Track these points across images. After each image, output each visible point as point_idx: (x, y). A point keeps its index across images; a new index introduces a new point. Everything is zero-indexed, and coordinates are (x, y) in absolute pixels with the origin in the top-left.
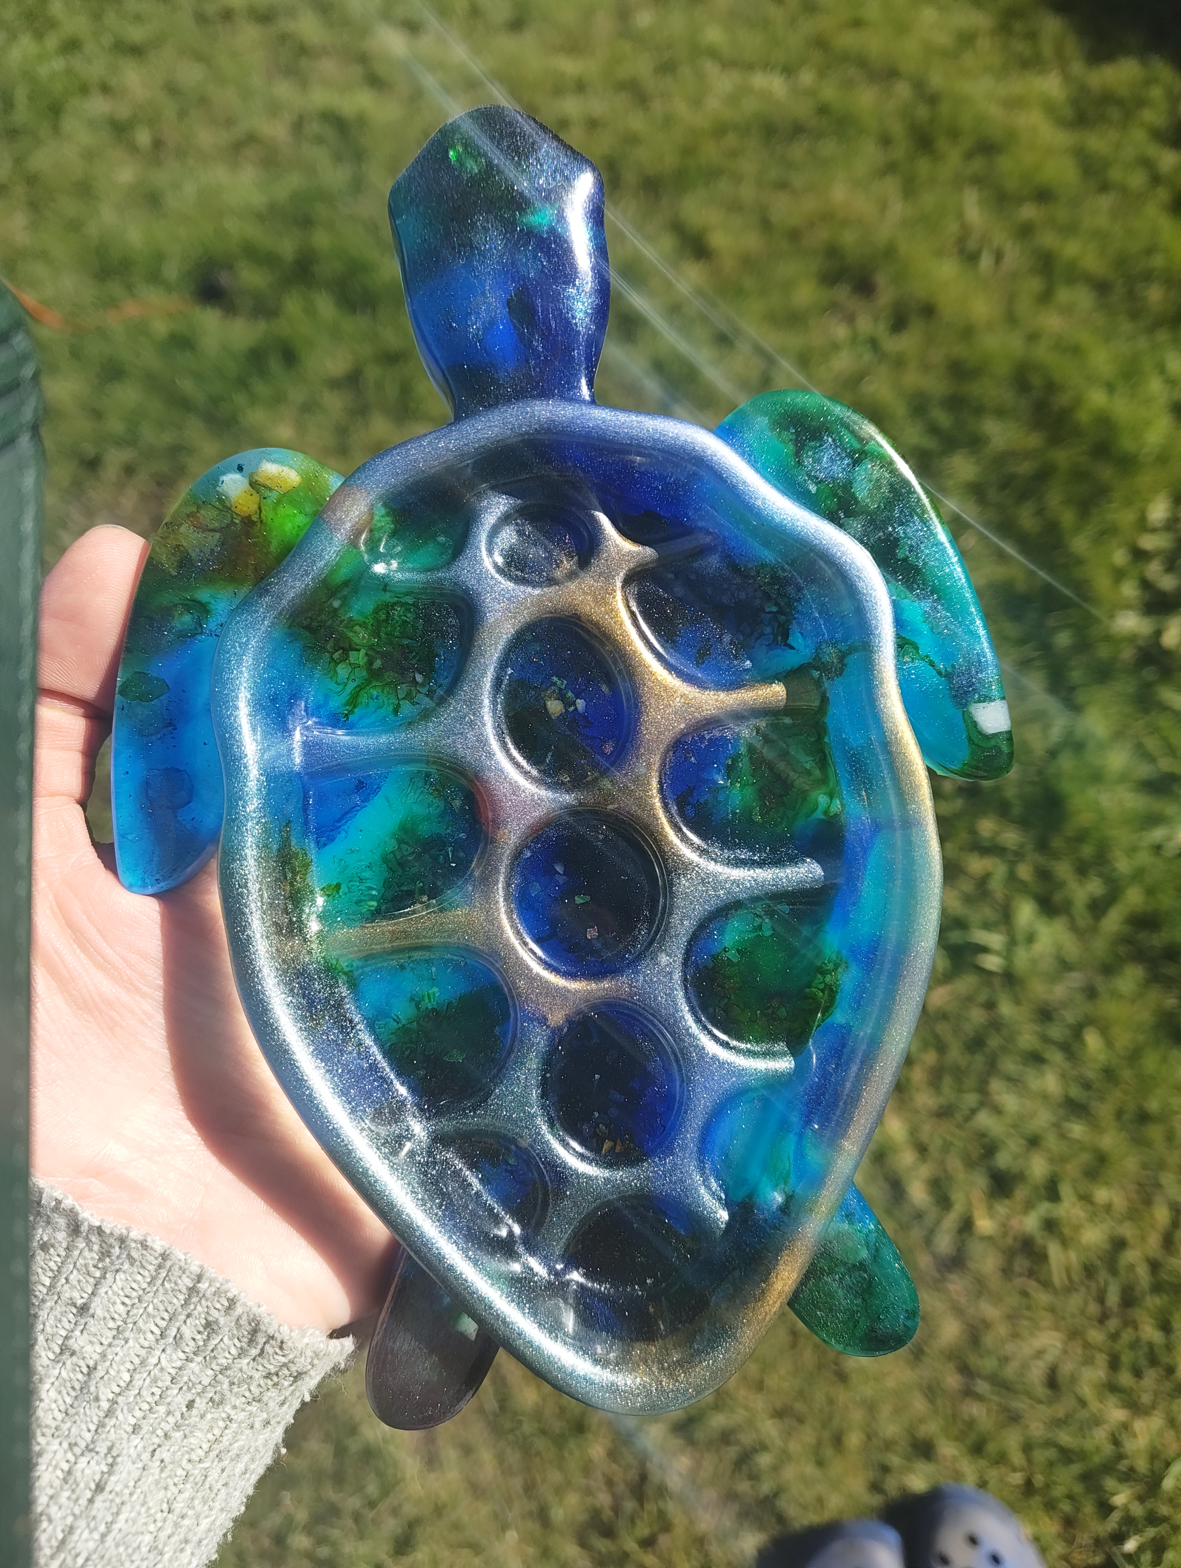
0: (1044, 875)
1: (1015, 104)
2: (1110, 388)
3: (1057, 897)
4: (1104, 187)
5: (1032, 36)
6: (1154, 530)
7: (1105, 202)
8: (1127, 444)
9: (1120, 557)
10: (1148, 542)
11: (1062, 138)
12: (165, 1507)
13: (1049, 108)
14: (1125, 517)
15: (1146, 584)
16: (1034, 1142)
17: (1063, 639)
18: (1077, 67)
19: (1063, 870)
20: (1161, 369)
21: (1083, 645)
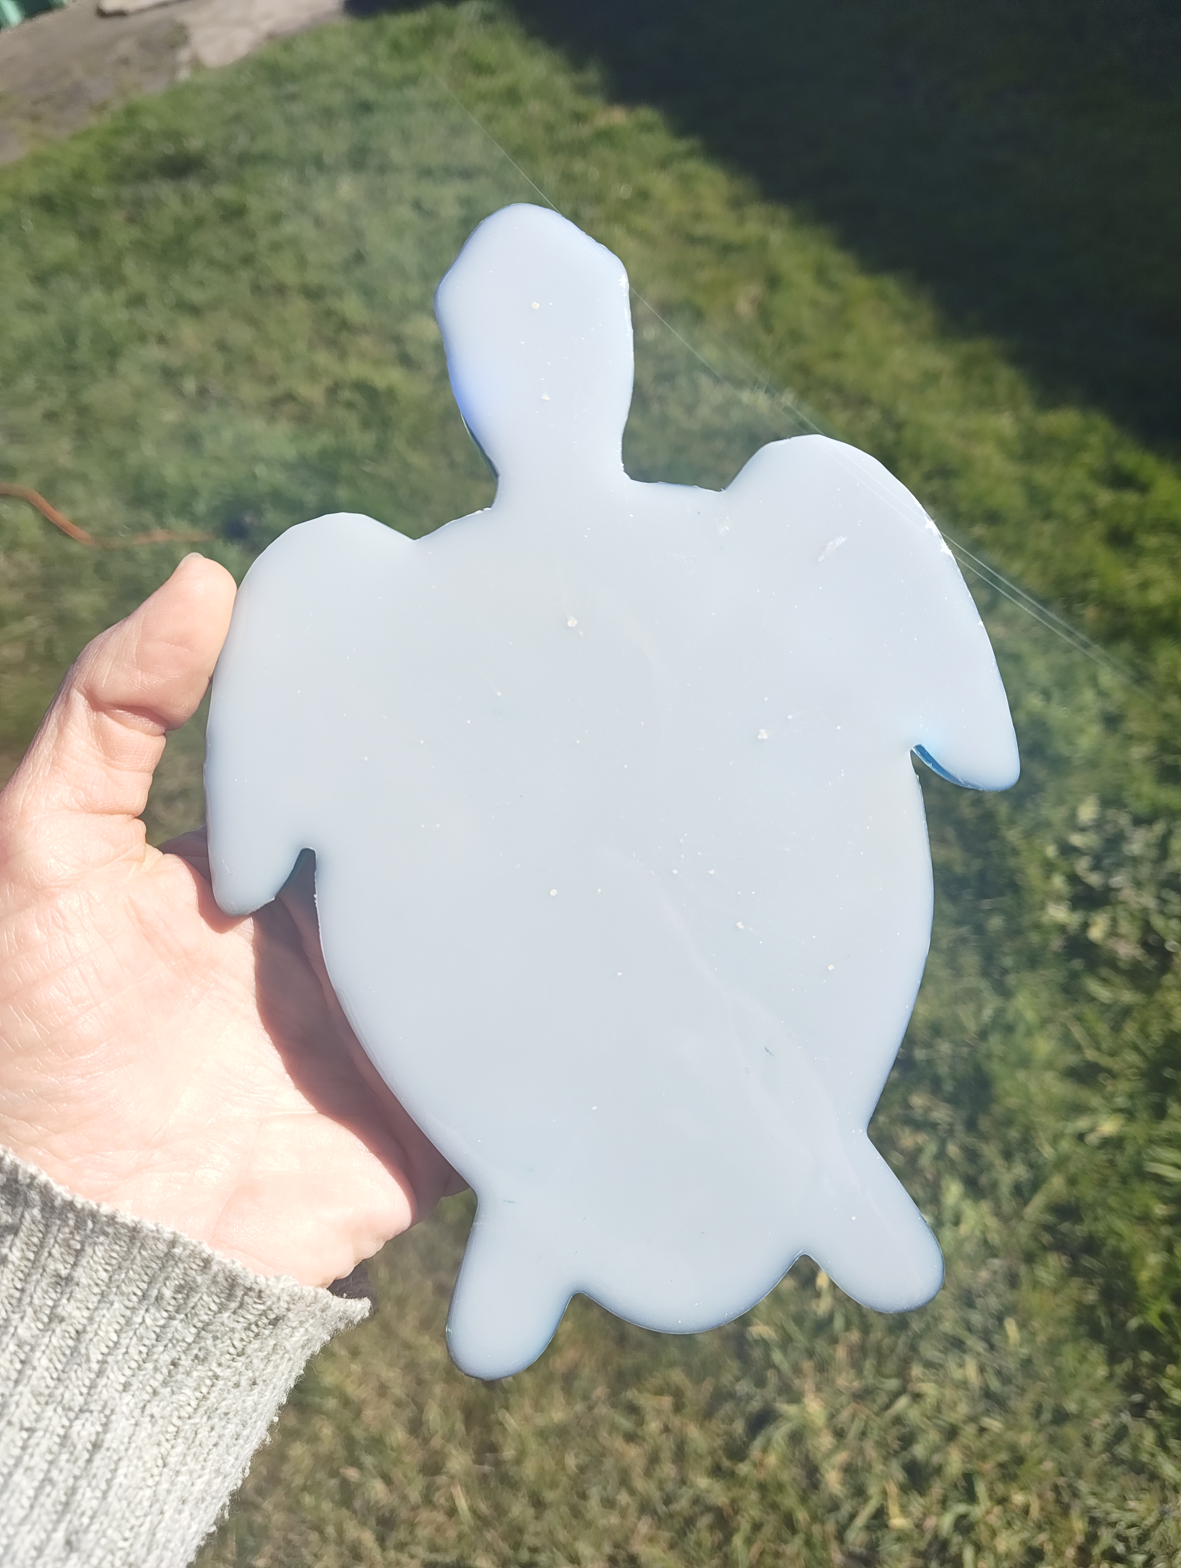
0: (972, 1155)
1: (970, 436)
2: (1047, 695)
3: (984, 1180)
4: (1048, 516)
5: (988, 380)
6: (1083, 830)
7: (1049, 528)
8: (1061, 747)
9: (1051, 851)
10: (1077, 840)
11: (1013, 470)
12: (160, 1462)
13: (1002, 443)
14: (1057, 815)
15: (1073, 879)
16: (952, 1433)
17: (996, 923)
18: (1027, 410)
19: (990, 1151)
20: (1094, 681)
21: (1014, 931)
